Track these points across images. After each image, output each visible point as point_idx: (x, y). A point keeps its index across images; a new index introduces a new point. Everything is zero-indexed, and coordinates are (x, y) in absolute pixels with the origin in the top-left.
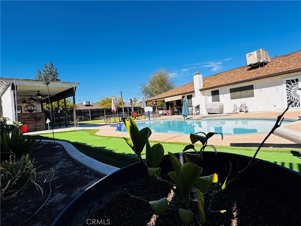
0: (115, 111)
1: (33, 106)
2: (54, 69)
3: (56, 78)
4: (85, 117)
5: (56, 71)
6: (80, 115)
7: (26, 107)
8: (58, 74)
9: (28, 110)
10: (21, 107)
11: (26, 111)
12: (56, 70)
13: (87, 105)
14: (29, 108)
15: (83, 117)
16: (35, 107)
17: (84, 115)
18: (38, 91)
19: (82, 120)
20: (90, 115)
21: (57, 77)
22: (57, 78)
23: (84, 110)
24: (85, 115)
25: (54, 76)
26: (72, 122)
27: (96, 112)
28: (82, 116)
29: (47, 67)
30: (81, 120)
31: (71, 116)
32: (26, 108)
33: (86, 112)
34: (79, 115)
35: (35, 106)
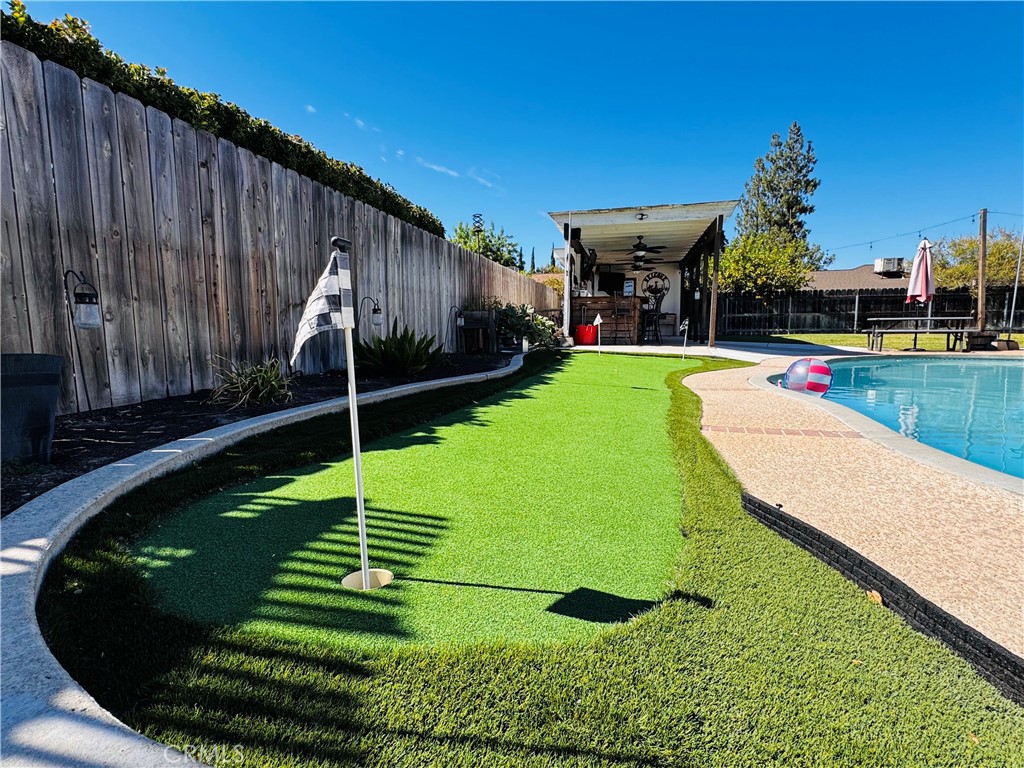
0: (922, 299)
1: (661, 277)
2: (802, 146)
3: (805, 176)
4: (833, 317)
5: (808, 152)
6: (814, 311)
7: (645, 280)
8: (815, 163)
9: (650, 289)
10: (635, 279)
11: (644, 291)
12: (810, 147)
13: (888, 274)
14: (652, 283)
15: (824, 319)
16: (666, 280)
17: (832, 309)
18: (640, 238)
19: (818, 327)
20: (856, 313)
21: (808, 172)
22: (810, 177)
23: (832, 292)
24: (832, 313)
25: (800, 171)
26: (780, 333)
27: (886, 302)
28: (822, 316)
29: (780, 144)
30: (816, 330)
31: (781, 311)
32: (645, 283)
33: (842, 302)
34: (809, 309)
35: (666, 278)
